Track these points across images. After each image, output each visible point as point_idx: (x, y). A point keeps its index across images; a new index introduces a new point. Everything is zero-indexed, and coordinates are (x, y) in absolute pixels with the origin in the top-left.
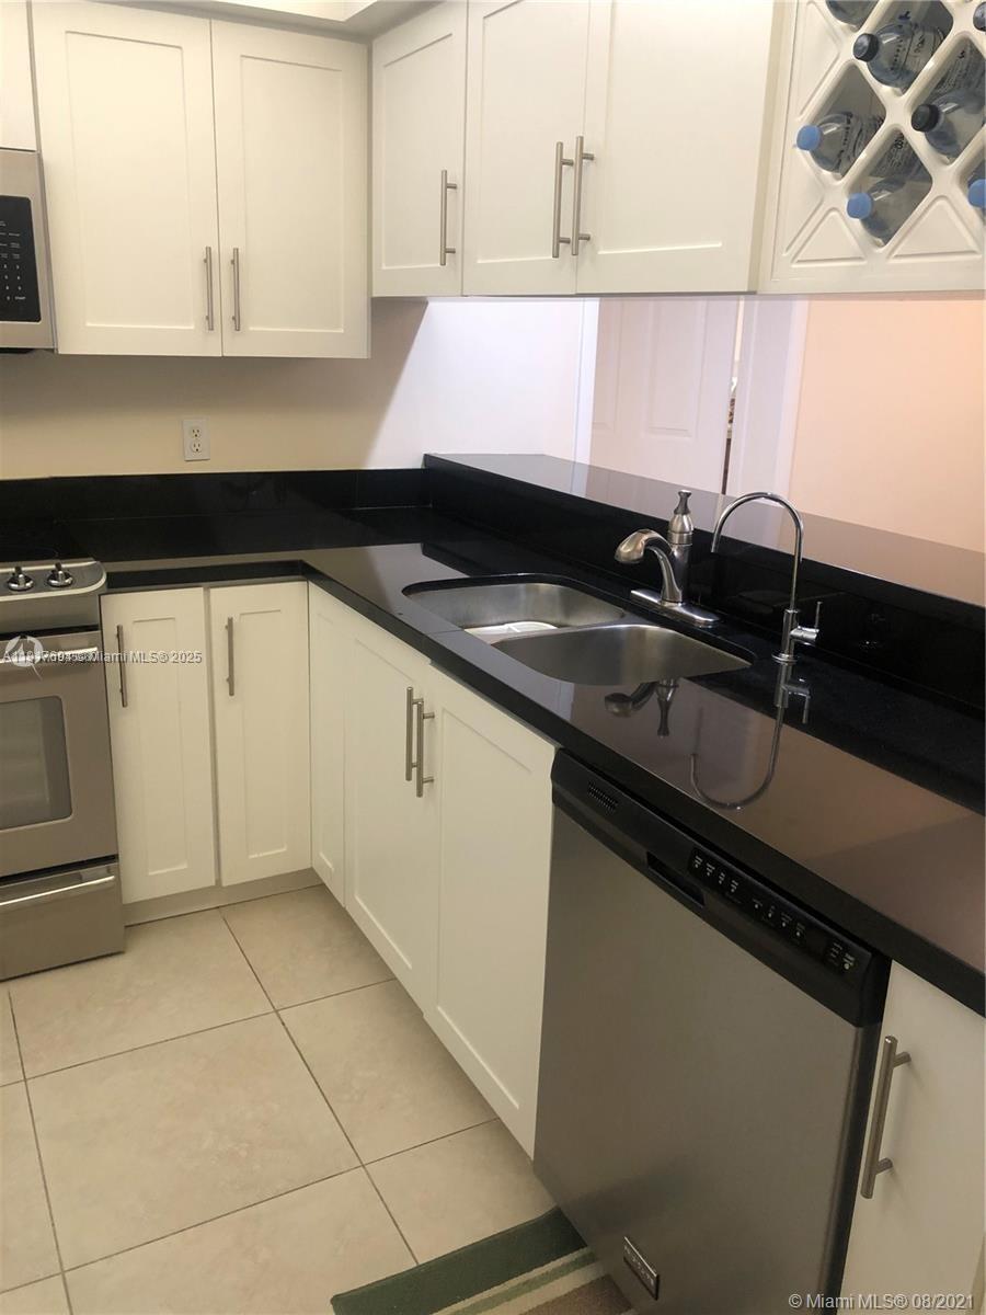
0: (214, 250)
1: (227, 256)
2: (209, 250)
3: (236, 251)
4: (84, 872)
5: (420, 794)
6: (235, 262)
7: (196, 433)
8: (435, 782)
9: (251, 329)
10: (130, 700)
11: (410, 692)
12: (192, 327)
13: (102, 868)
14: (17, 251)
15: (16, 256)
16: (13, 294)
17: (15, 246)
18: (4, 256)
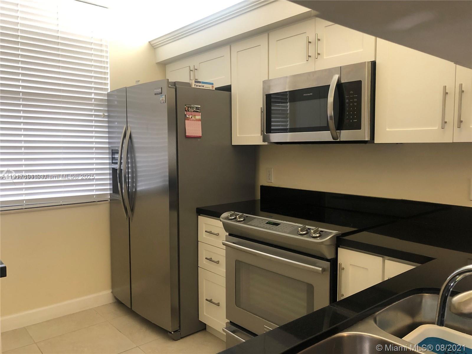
3: (461, 85)
14: (355, 102)
15: (355, 104)
16: (354, 118)
17: (355, 100)
18: (351, 104)
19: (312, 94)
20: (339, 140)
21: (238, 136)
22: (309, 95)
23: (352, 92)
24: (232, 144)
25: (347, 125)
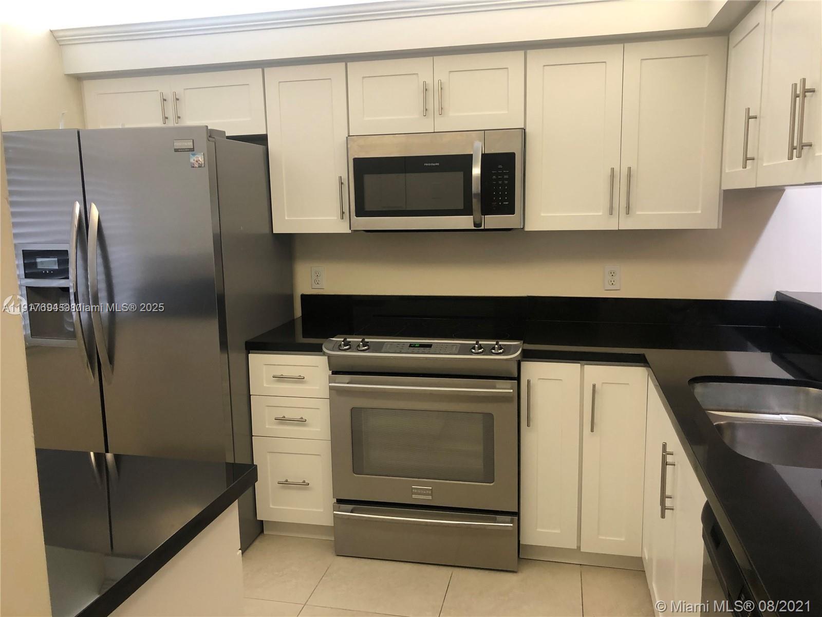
0: (617, 169)
1: (625, 172)
2: (613, 169)
3: (630, 169)
4: (499, 517)
5: (663, 516)
6: (629, 176)
7: (612, 274)
8: (674, 511)
9: (638, 213)
10: (531, 424)
11: (664, 446)
12: (600, 214)
13: (508, 518)
14: (506, 179)
15: (506, 182)
16: (502, 201)
17: (506, 177)
18: (500, 182)
19: (438, 164)
20: (482, 228)
21: (286, 218)
22: (434, 165)
23: (500, 166)
24: (274, 232)
25: (494, 209)
